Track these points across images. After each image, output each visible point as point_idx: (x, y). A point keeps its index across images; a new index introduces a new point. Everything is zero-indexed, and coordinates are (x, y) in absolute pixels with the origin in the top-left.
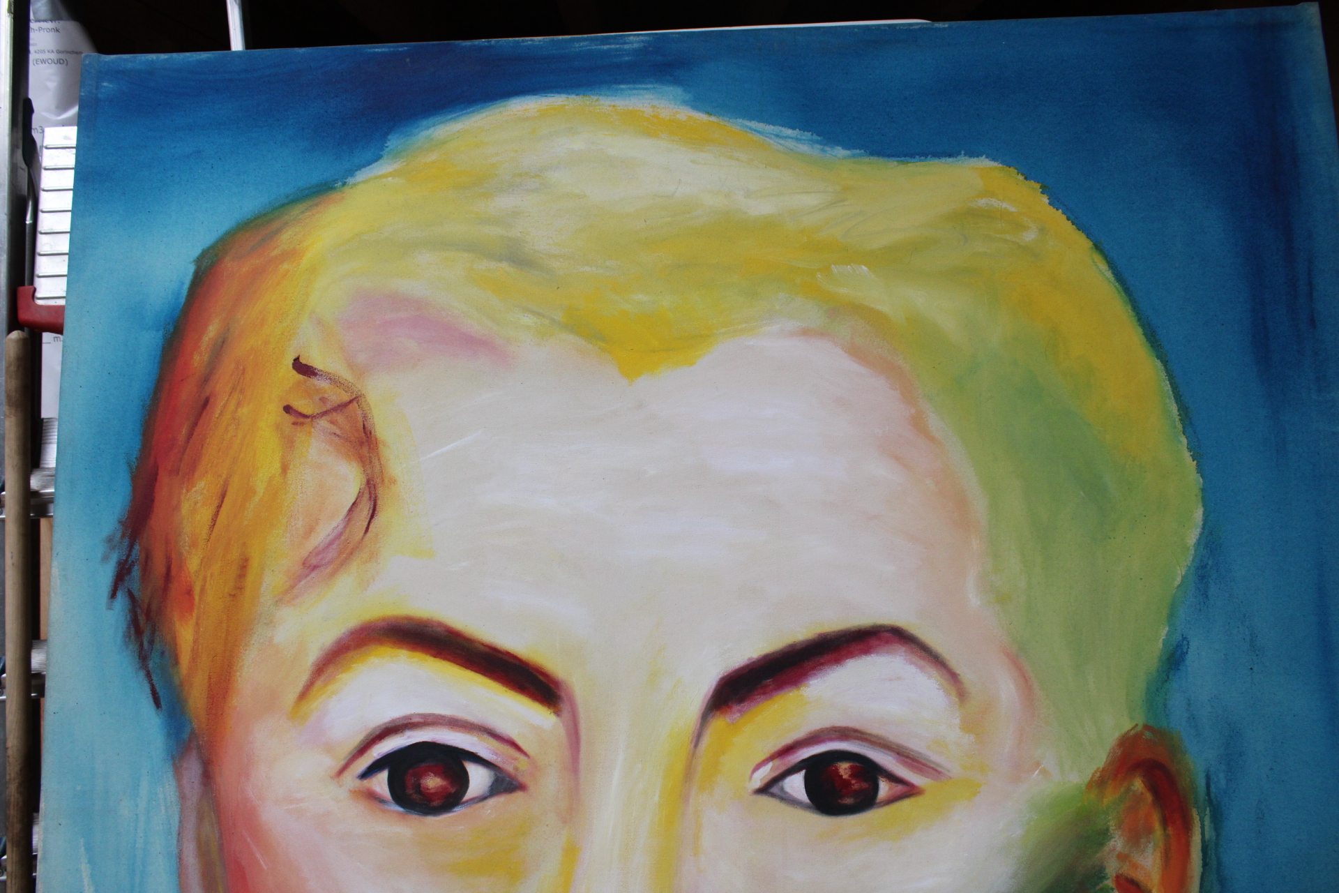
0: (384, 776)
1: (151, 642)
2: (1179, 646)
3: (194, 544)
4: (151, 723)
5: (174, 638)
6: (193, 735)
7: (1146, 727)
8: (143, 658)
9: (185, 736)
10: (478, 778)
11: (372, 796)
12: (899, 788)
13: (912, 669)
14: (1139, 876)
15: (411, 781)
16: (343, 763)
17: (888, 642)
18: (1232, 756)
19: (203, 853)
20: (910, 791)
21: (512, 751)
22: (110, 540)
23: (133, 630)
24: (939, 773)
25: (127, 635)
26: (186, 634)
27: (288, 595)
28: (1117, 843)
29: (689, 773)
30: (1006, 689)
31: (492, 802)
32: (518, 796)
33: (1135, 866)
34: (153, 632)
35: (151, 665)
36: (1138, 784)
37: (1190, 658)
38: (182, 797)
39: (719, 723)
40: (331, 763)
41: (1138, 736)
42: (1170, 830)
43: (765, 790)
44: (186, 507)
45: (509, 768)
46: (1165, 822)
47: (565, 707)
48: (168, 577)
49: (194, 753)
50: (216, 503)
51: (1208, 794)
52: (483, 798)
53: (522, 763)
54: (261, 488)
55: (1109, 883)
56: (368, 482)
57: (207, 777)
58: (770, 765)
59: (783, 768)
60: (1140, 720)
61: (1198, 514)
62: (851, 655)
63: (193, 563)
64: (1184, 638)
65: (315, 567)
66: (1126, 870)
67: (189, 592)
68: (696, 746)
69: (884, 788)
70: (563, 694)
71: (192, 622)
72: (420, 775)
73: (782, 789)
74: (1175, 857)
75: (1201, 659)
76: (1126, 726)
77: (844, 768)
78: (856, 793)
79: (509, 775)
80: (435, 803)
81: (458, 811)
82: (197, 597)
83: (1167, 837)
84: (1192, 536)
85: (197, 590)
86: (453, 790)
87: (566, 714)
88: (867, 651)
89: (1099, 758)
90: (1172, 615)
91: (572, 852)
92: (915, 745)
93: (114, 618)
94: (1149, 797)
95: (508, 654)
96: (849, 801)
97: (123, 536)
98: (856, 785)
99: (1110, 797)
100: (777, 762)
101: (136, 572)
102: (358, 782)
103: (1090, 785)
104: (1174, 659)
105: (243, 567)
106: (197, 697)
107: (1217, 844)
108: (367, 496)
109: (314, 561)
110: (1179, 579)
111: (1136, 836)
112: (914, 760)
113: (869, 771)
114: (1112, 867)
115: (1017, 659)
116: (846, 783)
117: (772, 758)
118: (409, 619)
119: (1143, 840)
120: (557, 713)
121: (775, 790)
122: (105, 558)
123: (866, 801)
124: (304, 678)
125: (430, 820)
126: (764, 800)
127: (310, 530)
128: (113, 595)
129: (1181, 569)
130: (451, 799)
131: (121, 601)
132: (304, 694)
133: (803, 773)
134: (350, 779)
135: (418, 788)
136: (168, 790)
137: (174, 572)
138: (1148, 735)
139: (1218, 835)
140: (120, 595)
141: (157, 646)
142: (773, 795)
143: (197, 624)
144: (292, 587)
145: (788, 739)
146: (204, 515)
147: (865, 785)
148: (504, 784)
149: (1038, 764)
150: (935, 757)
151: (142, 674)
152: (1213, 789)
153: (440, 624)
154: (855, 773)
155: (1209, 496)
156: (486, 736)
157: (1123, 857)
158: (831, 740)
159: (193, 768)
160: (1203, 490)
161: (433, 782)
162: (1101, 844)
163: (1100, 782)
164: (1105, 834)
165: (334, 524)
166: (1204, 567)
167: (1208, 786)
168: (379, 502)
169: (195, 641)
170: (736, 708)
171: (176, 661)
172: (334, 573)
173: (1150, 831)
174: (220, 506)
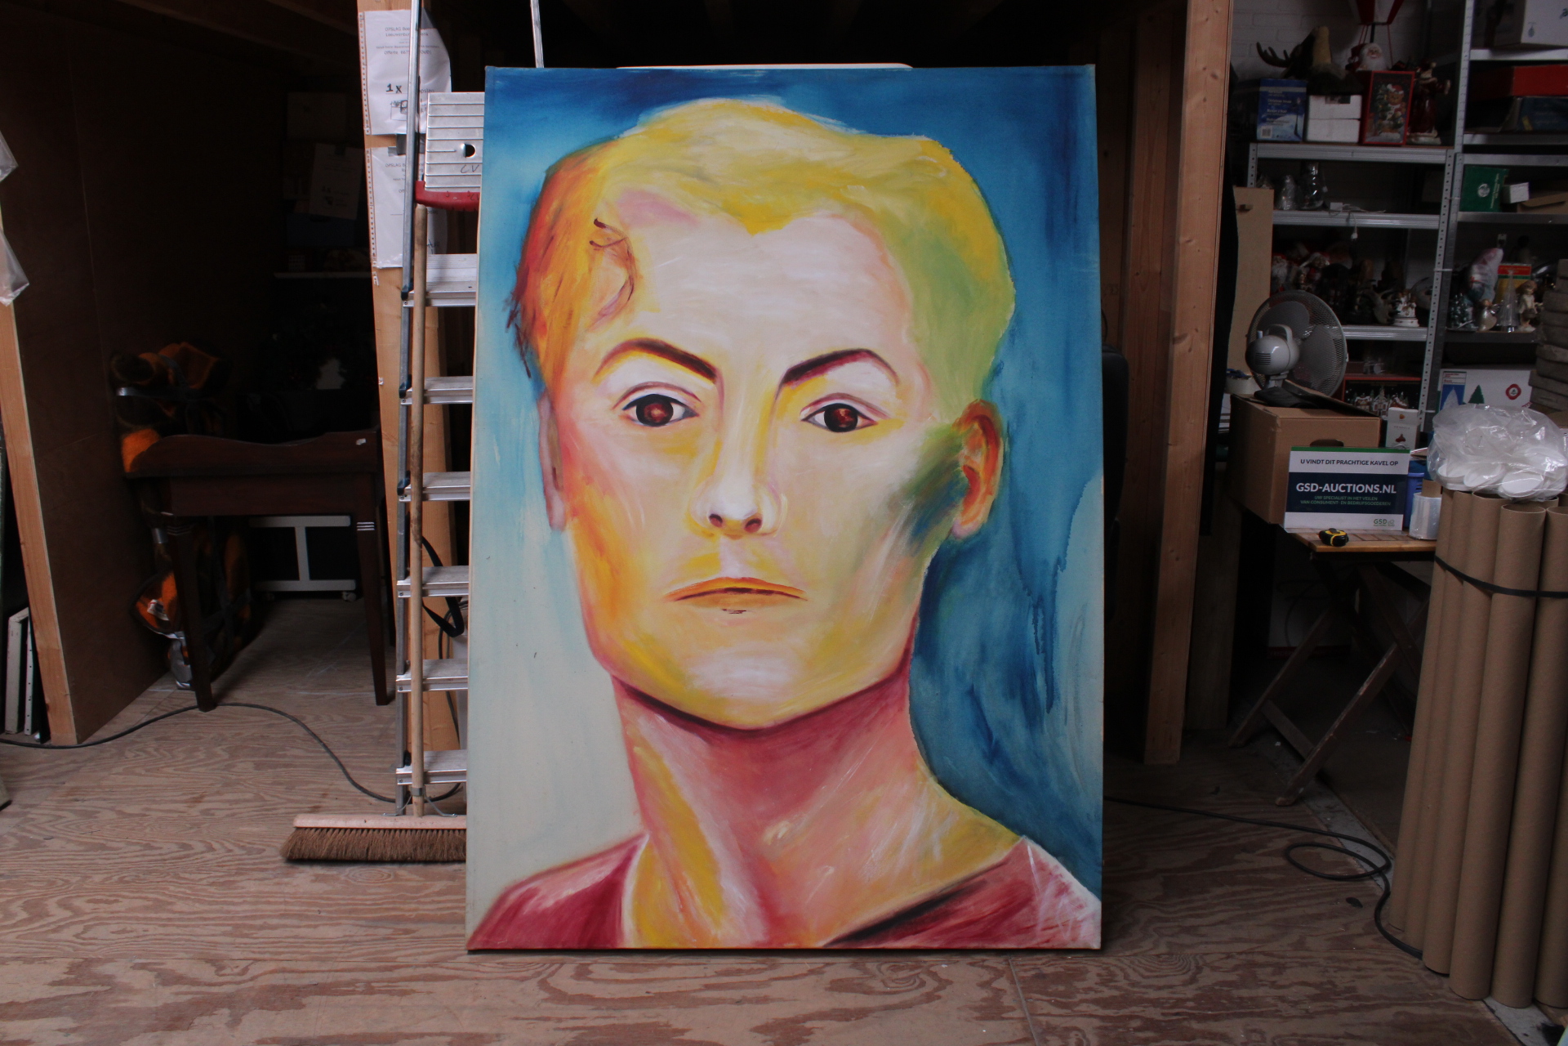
0: (634, 409)
1: (526, 348)
2: (999, 365)
3: (547, 304)
4: (527, 385)
5: (537, 346)
6: (546, 390)
7: (982, 401)
8: (522, 355)
9: (543, 390)
10: (677, 411)
11: (629, 418)
12: (867, 422)
13: (875, 369)
14: (974, 466)
15: (646, 411)
16: (615, 403)
17: (864, 356)
18: (1020, 415)
19: (550, 442)
20: (871, 423)
21: (693, 399)
22: (506, 301)
23: (517, 343)
24: (885, 415)
25: (515, 345)
26: (542, 344)
27: (592, 327)
28: (965, 451)
29: (772, 411)
30: (918, 380)
31: (684, 421)
32: (695, 419)
33: (973, 462)
34: (527, 343)
35: (526, 358)
36: (976, 426)
37: (1003, 371)
38: (541, 418)
39: (787, 389)
40: (610, 403)
41: (977, 405)
42: (989, 447)
43: (806, 419)
44: (543, 287)
45: (692, 407)
46: (988, 443)
47: (718, 380)
48: (534, 318)
49: (546, 398)
50: (558, 285)
51: (1008, 432)
52: (679, 420)
53: (698, 404)
54: (579, 278)
55: (960, 468)
56: (630, 277)
57: (553, 408)
58: (809, 409)
59: (815, 410)
60: (979, 397)
61: (1013, 306)
62: (848, 362)
63: (546, 312)
64: (1002, 362)
65: (604, 315)
66: (968, 463)
67: (544, 326)
68: (776, 399)
69: (860, 421)
70: (717, 374)
71: (546, 339)
72: (650, 409)
73: (814, 419)
74: (991, 459)
75: (1009, 372)
76: (972, 399)
77: (842, 411)
78: (847, 423)
79: (691, 410)
80: (658, 421)
81: (668, 425)
82: (548, 328)
83: (988, 449)
84: (1009, 316)
85: (548, 325)
86: (666, 416)
87: (718, 384)
88: (855, 360)
89: (959, 414)
90: (997, 352)
91: (719, 444)
92: (874, 403)
93: (509, 336)
94: (981, 432)
95: (693, 356)
96: (844, 426)
97: (512, 299)
98: (847, 419)
99: (963, 431)
100: (812, 407)
101: (519, 316)
102: (622, 412)
103: (954, 425)
104: (996, 371)
105: (570, 314)
106: (548, 373)
107: (1010, 454)
108: (629, 283)
109: (604, 313)
110: (1001, 335)
111: (974, 448)
112: (874, 409)
113: (853, 413)
114: (962, 462)
115: (923, 367)
116: (843, 418)
117: (810, 405)
118: (648, 339)
119: (977, 451)
120: (714, 383)
121: (811, 420)
122: (504, 309)
123: (851, 426)
124: (599, 365)
125: (656, 429)
126: (805, 423)
127: (602, 298)
128: (508, 326)
129: (1002, 331)
130: (665, 420)
131: (512, 329)
132: (598, 372)
133: (824, 413)
134: (619, 410)
135: (650, 414)
136: (534, 413)
137: (537, 316)
138: (982, 404)
139: (1011, 450)
140: (511, 326)
141: (529, 349)
142: (810, 422)
143: (548, 340)
144: (593, 324)
145: (818, 398)
146: (552, 290)
147: (851, 419)
148: (689, 413)
149: (931, 414)
150: (883, 409)
151: (522, 362)
152: (1010, 430)
153: (662, 342)
154: (847, 414)
155: (1018, 298)
156: (682, 392)
157: (967, 458)
158: (837, 398)
159: (546, 405)
160: (1016, 296)
161: (657, 412)
162: (957, 451)
163: (958, 424)
164: (959, 447)
165: (614, 296)
166: (1013, 330)
167: (1008, 428)
168: (635, 286)
169: (547, 348)
170: (795, 383)
171: (538, 357)
172: (613, 318)
173: (980, 446)
174: (559, 286)
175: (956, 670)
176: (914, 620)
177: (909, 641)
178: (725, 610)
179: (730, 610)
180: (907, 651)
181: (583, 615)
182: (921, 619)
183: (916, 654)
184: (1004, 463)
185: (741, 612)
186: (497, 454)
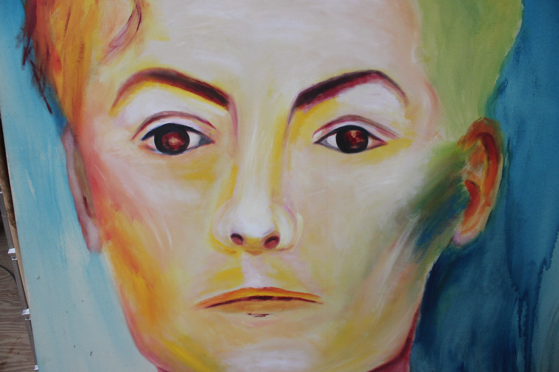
0: (152, 139)
1: (44, 84)
2: (503, 83)
3: (58, 38)
4: (49, 120)
5: (54, 82)
6: (68, 124)
7: (485, 118)
8: (41, 91)
9: (65, 125)
10: (194, 138)
11: (148, 148)
12: (377, 142)
13: (385, 90)
14: (475, 181)
15: (164, 140)
16: (134, 134)
17: (374, 78)
18: (520, 133)
19: (78, 173)
20: (381, 143)
21: (208, 127)
22: (18, 37)
23: (35, 79)
24: (394, 136)
25: (33, 81)
26: (59, 80)
27: (104, 60)
28: (468, 167)
29: (286, 135)
30: (426, 100)
31: (200, 148)
32: (211, 146)
33: (474, 177)
34: (44, 79)
35: (45, 94)
36: (479, 143)
37: (508, 90)
38: (66, 151)
39: (299, 113)
40: (129, 134)
41: (481, 122)
42: (490, 162)
43: (319, 142)
44: (52, 21)
45: (207, 134)
46: (489, 159)
47: (231, 107)
48: (48, 53)
49: (69, 132)
50: (66, 18)
51: (508, 147)
52: (196, 147)
53: (213, 131)
54: (86, 11)
55: (463, 183)
56: (137, 6)
57: (76, 142)
58: (321, 131)
59: (327, 133)
60: (483, 115)
61: (519, 23)
62: (358, 83)
63: (59, 47)
64: (506, 80)
65: (115, 47)
66: (471, 178)
67: (59, 61)
68: (289, 123)
69: (371, 142)
70: (230, 101)
71: (62, 74)
72: (168, 138)
73: (326, 142)
74: (491, 174)
75: (512, 90)
76: (477, 118)
77: (353, 133)
78: (358, 144)
79: (207, 137)
80: (176, 150)
81: (186, 153)
82: (62, 63)
83: (489, 164)
84: (515, 33)
85: (62, 60)
86: (183, 144)
87: (231, 110)
88: (365, 82)
89: (464, 131)
90: (502, 69)
91: (235, 169)
92: (384, 123)
93: (26, 73)
94: (483, 148)
95: (204, 83)
96: (355, 147)
97: (24, 35)
98: (358, 140)
99: (467, 148)
100: (324, 130)
101: (33, 52)
102: (142, 141)
103: (459, 143)
104: (500, 89)
105: (82, 48)
106: (67, 108)
107: (509, 168)
108: (136, 13)
109: (114, 44)
110: (507, 53)
111: (476, 164)
112: (384, 130)
113: (364, 134)
114: (465, 177)
115: (431, 87)
116: (354, 140)
117: (322, 128)
118: (160, 69)
119: (479, 166)
120: (227, 109)
121: (323, 142)
122: (17, 46)
123: (363, 147)
124: (115, 97)
125: (174, 157)
126: (318, 146)
127: (111, 30)
128: (24, 63)
129: (508, 48)
130: (182, 148)
131: (28, 66)
132: (115, 105)
133: (335, 135)
134: (138, 140)
135: (168, 143)
136: (60, 148)
137: (50, 51)
138: (486, 122)
139: (510, 164)
140: (27, 63)
141: (47, 86)
142: (322, 144)
143: (64, 75)
144: (106, 56)
145: (329, 120)
146: (61, 24)
147: (362, 140)
148: (205, 141)
149: (437, 133)
150: (393, 129)
151: (42, 98)
152: (510, 146)
153: (174, 71)
154: (358, 135)
155: (525, 15)
156: (196, 120)
157: (469, 173)
158: (348, 120)
159: (70, 139)
160: (523, 12)
161: (174, 141)
162: (461, 167)
163: (463, 142)
164: (463, 163)
165: (122, 26)
166: (519, 48)
167: (508, 144)
168: (143, 16)
169: (64, 83)
170: (307, 106)
171: (57, 93)
172: (124, 50)
173: (482, 162)
174: (68, 20)
175: (450, 352)
176: (416, 315)
177: (411, 331)
178: (250, 314)
179: (254, 314)
180: (408, 340)
181: (127, 322)
182: (422, 314)
183: (417, 341)
184: (503, 176)
185: (264, 315)
186: (31, 187)
